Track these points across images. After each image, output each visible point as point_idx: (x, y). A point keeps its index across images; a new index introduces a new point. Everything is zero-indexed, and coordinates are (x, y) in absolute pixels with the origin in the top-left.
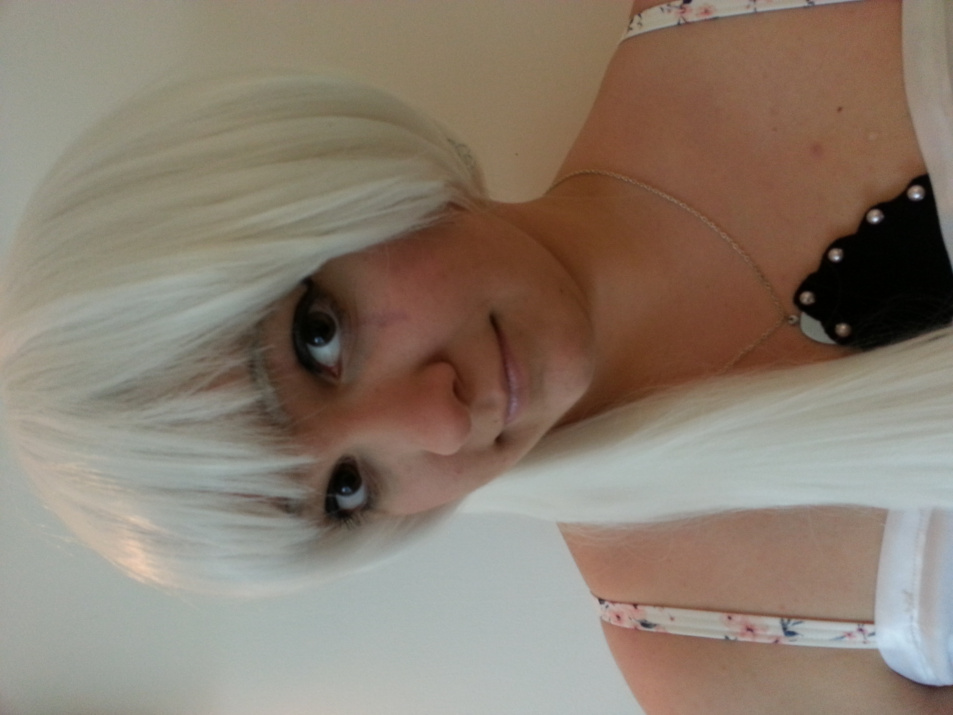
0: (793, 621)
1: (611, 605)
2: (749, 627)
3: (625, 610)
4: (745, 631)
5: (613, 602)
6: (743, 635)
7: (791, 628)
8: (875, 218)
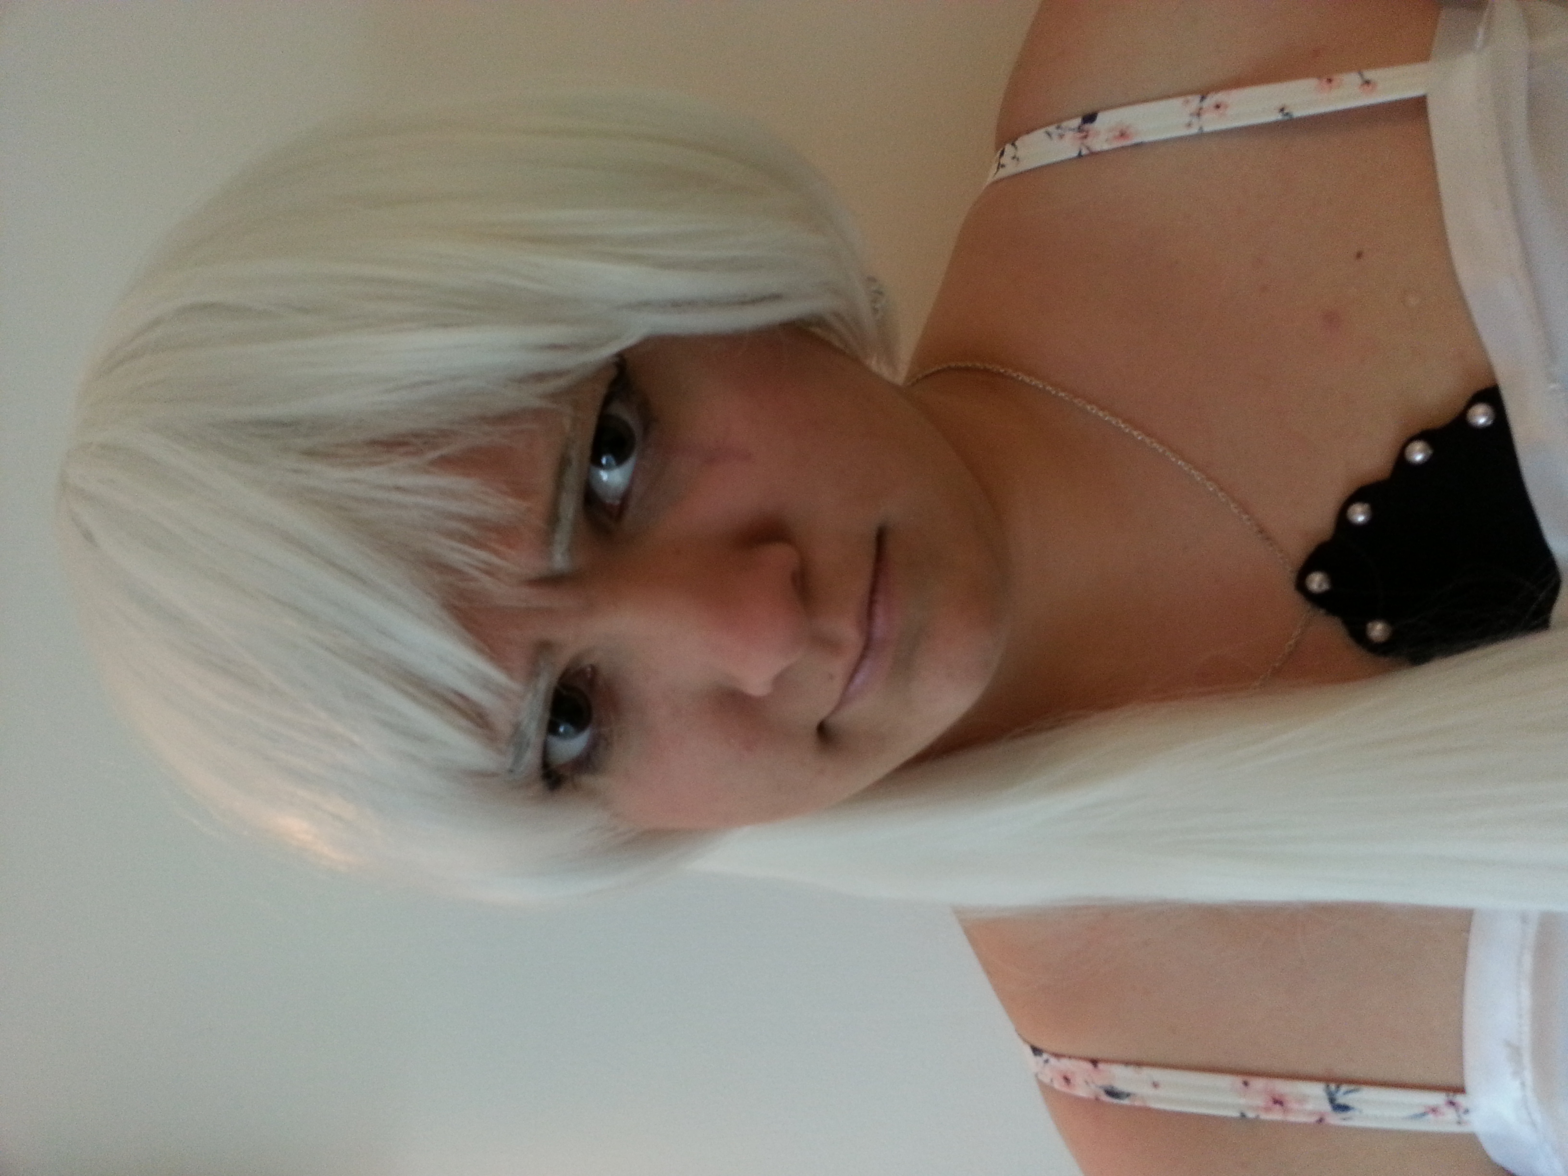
0: (1344, 1088)
1: (1053, 1061)
2: (1277, 1097)
3: (1079, 1069)
4: (1271, 1104)
5: (1058, 1056)
6: (1267, 1110)
7: (1341, 1099)
8: (1418, 454)
